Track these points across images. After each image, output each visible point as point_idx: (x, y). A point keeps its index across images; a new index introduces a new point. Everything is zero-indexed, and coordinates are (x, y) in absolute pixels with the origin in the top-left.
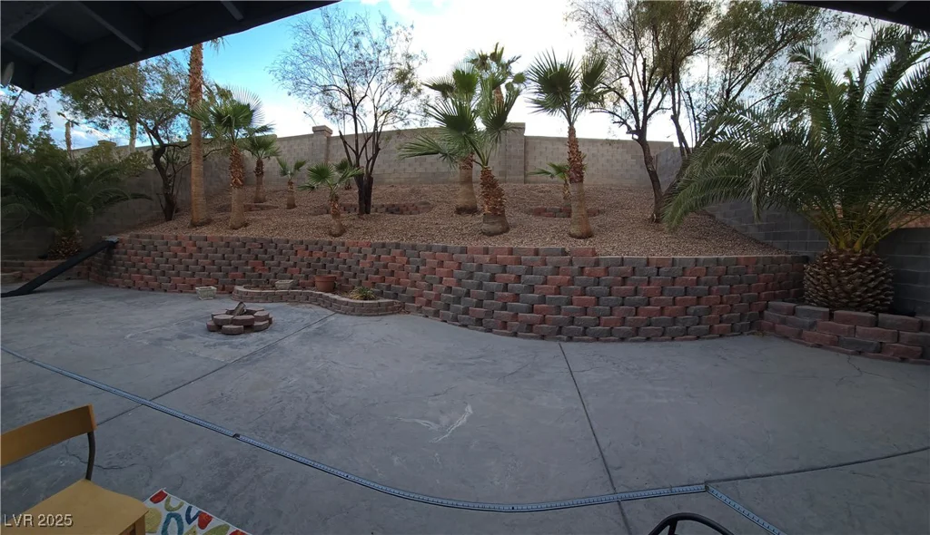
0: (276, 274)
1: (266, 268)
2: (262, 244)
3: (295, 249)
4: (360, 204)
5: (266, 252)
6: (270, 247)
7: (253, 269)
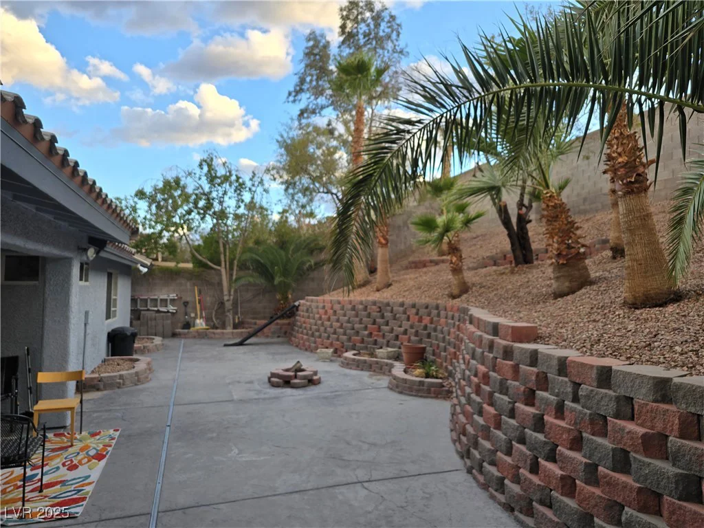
0: (388, 341)
1: (381, 334)
2: (380, 308)
3: (408, 313)
4: (513, 250)
5: (383, 317)
6: (387, 311)
7: (370, 335)
